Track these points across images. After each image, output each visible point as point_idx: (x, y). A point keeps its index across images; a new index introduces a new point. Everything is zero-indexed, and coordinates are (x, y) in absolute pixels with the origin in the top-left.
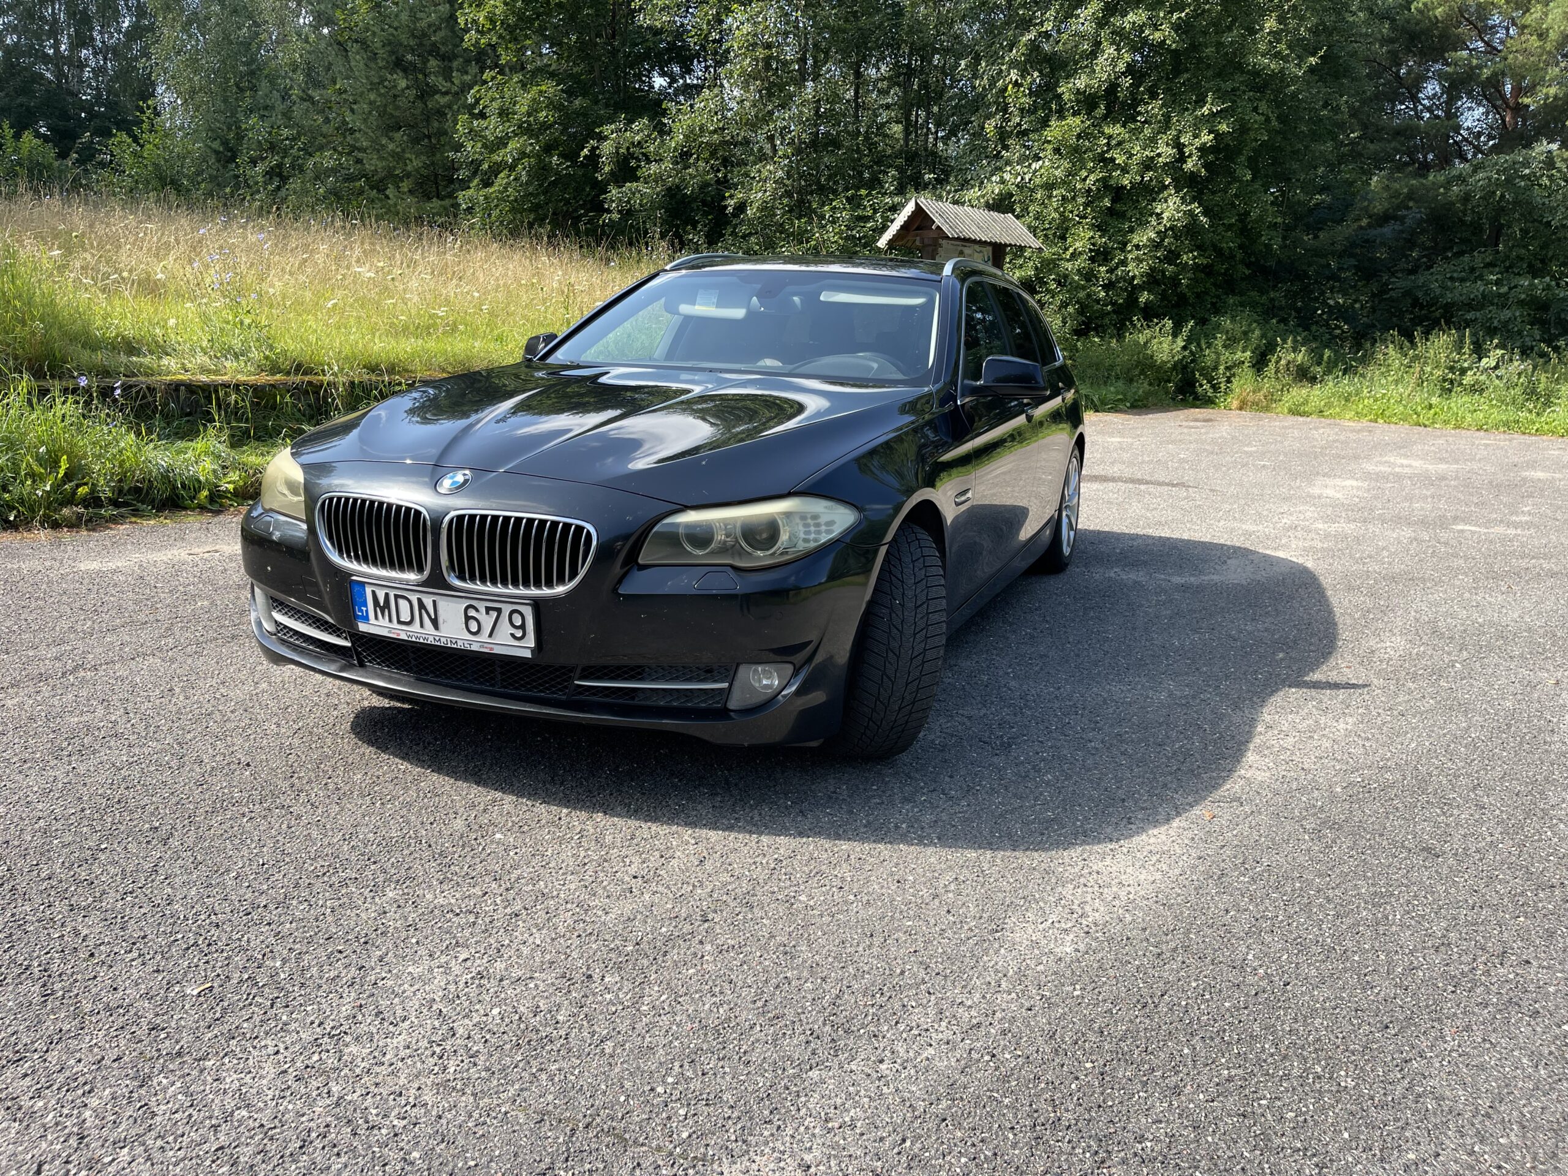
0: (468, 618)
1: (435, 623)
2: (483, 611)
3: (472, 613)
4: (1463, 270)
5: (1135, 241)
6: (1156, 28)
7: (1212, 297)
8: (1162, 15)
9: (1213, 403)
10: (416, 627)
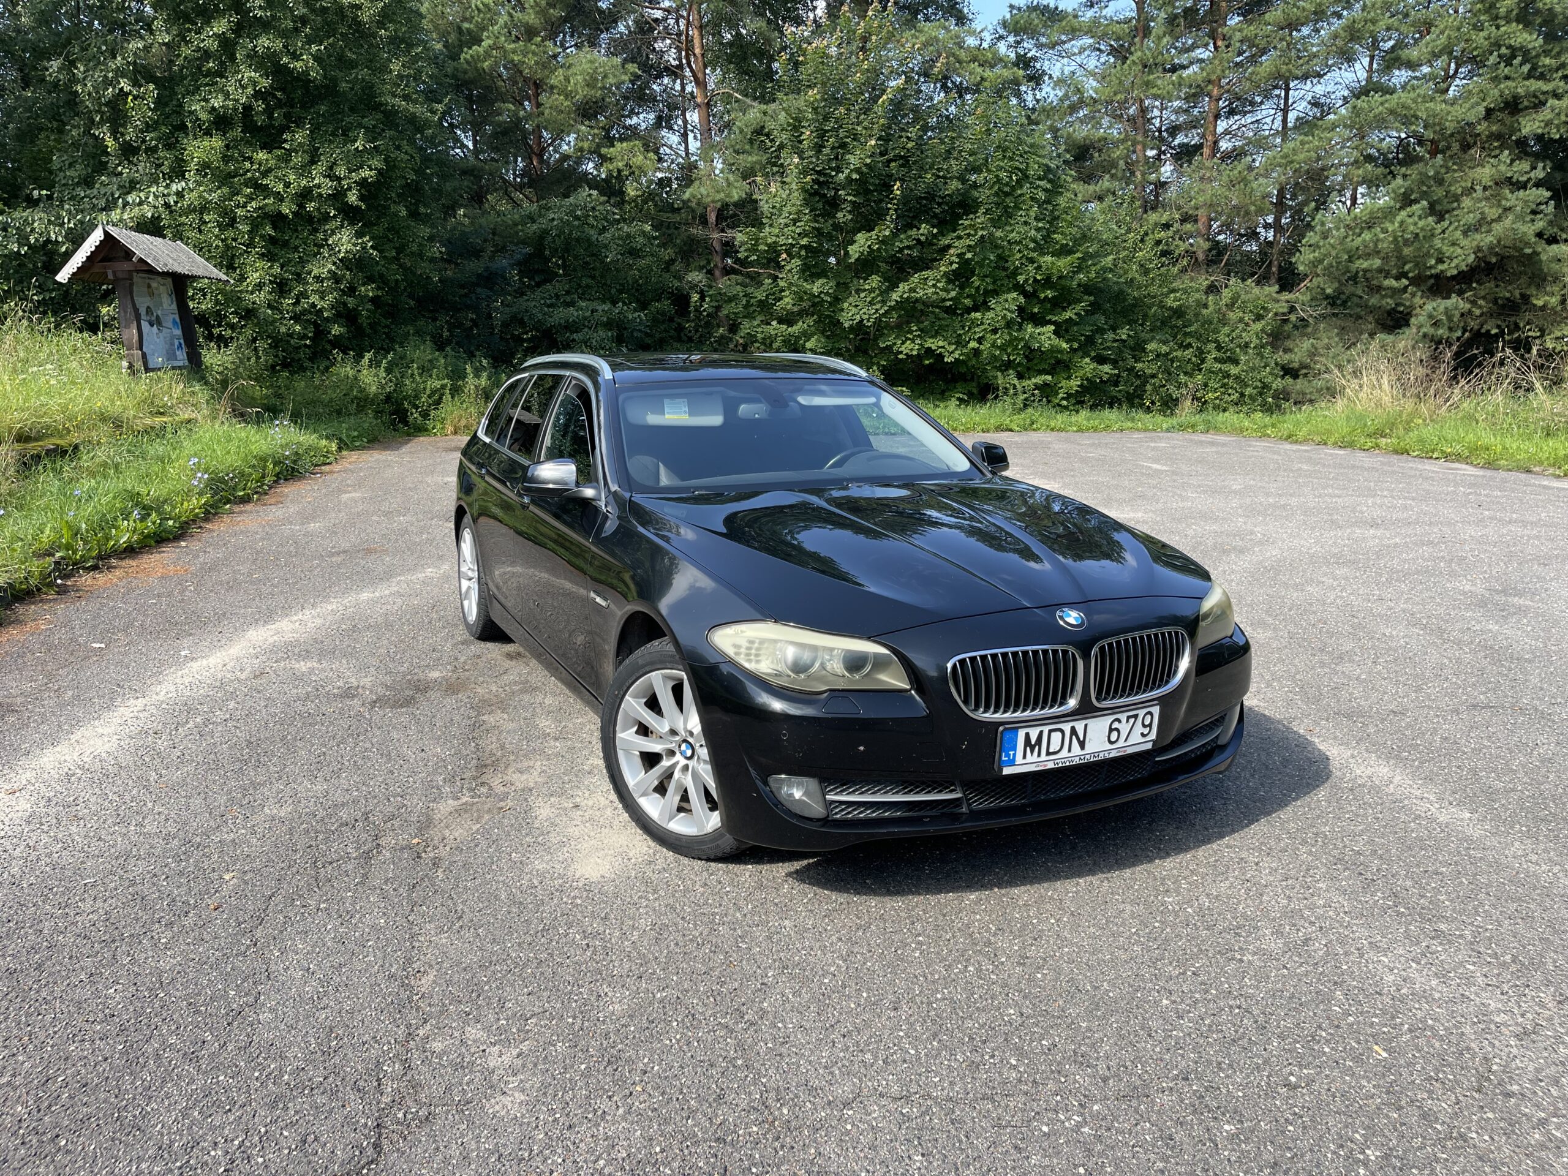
0: (1111, 730)
1: (1082, 744)
2: (1124, 720)
3: (1116, 725)
4: (551, 298)
5: (315, 272)
6: (296, 57)
7: (384, 327)
8: (300, 44)
9: (427, 430)
10: (1064, 753)
